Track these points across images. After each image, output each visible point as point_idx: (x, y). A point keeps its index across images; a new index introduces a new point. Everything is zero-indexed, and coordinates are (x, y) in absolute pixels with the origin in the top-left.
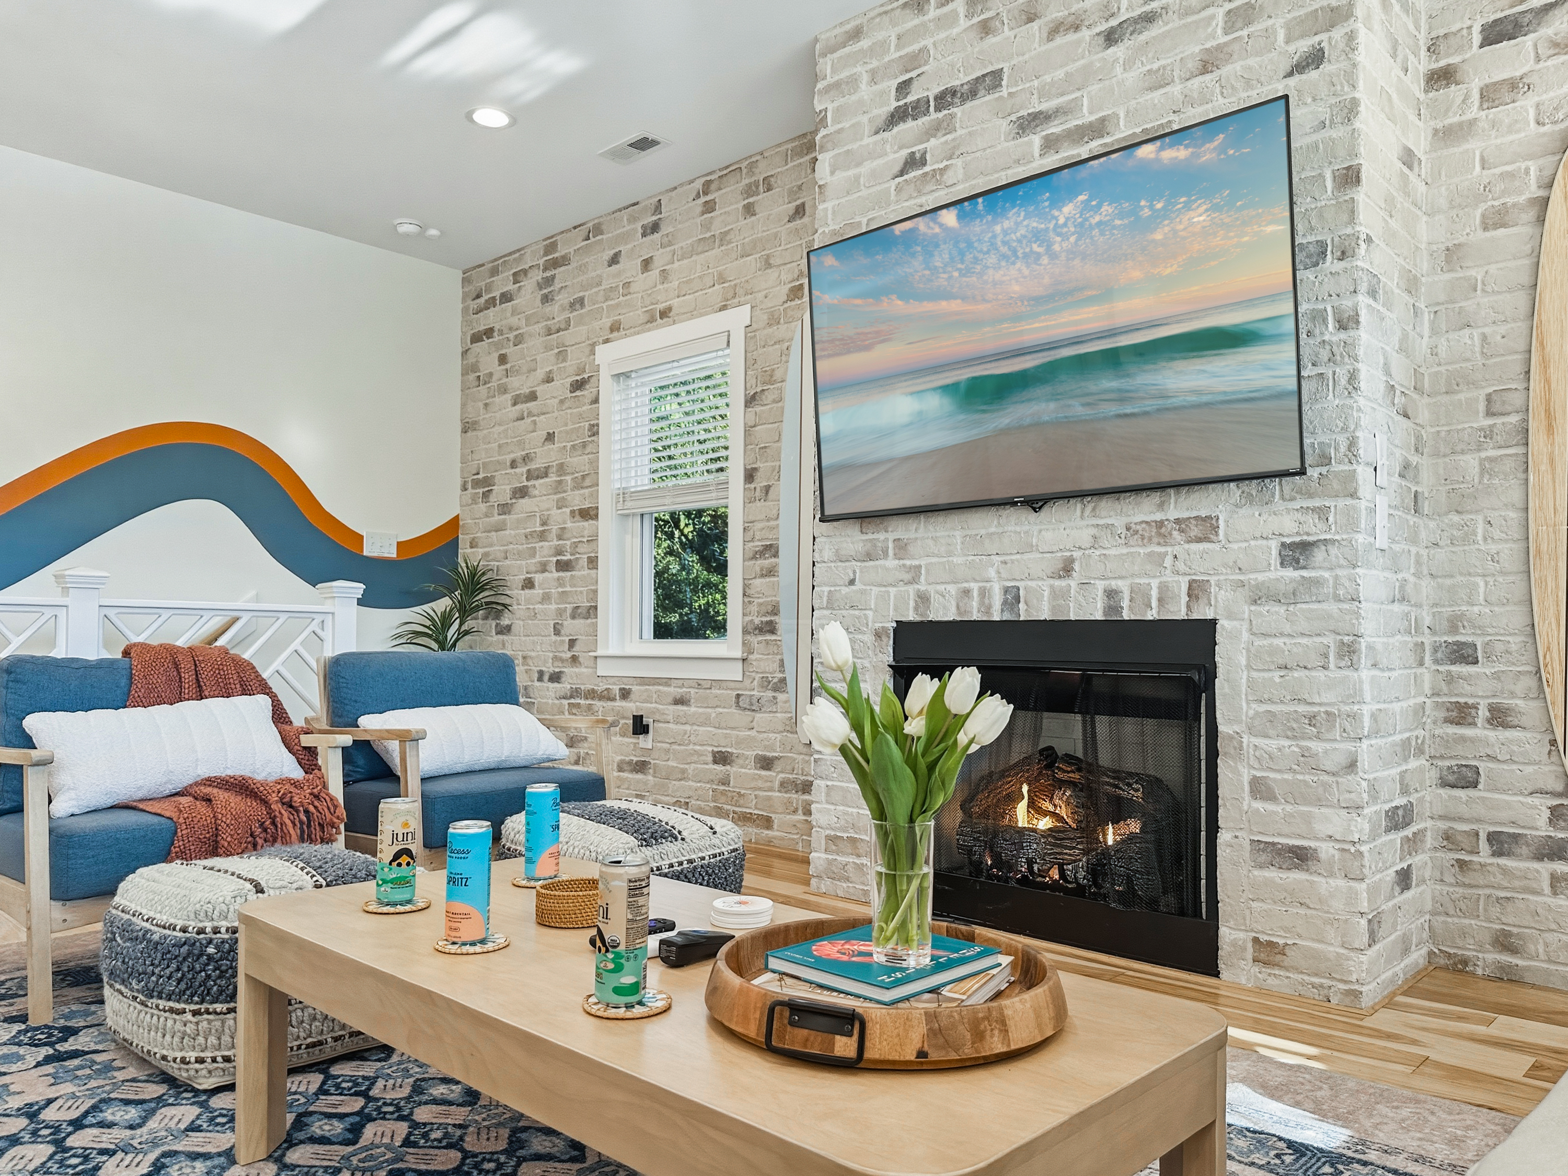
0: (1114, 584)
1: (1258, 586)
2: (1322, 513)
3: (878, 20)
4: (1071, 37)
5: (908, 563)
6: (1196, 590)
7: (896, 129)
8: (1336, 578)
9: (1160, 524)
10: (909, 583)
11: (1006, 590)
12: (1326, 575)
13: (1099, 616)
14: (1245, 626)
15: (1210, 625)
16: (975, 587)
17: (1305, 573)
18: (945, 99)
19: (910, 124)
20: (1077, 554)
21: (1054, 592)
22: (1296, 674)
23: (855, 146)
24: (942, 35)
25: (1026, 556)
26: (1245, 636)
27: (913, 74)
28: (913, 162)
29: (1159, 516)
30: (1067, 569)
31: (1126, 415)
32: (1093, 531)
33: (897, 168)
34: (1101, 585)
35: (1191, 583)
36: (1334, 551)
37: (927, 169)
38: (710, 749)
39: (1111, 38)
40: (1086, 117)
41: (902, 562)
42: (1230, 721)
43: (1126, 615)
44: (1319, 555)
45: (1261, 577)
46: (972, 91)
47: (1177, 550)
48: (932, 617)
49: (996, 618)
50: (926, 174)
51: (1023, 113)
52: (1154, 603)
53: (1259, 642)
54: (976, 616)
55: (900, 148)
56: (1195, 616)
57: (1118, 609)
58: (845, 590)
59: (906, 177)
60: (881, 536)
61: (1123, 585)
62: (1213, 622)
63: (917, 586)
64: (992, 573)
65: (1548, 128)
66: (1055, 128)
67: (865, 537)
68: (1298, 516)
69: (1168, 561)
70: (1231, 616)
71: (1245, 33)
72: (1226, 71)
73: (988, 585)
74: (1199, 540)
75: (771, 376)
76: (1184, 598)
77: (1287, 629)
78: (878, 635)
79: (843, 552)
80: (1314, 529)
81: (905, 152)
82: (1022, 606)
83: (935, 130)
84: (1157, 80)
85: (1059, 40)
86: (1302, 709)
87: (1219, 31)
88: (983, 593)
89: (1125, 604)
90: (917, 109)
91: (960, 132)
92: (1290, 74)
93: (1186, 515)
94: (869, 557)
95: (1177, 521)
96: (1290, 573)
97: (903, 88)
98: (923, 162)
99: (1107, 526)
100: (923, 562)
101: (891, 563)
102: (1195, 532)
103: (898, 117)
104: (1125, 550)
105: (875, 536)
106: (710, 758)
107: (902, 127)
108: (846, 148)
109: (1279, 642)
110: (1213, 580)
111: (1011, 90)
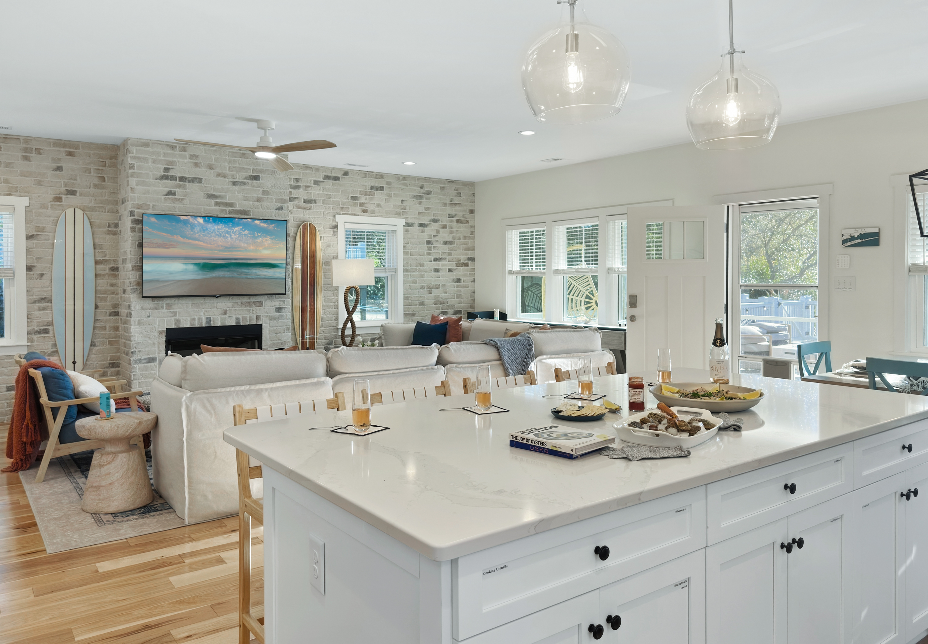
0: (238, 316)
1: (272, 316)
2: (284, 302)
3: (156, 145)
4: (222, 179)
5: (172, 311)
6: (258, 318)
7: (164, 181)
8: (286, 315)
9: (249, 302)
10: (173, 316)
11: (207, 318)
12: (284, 314)
13: (234, 324)
14: (268, 325)
15: (261, 326)
16: (196, 318)
17: (280, 314)
18: (182, 179)
19: (169, 181)
20: (228, 309)
21: (222, 319)
22: (279, 334)
23: (147, 180)
24: (181, 160)
25: (213, 309)
26: (268, 327)
27: (170, 167)
28: (170, 193)
29: (249, 301)
30: (225, 313)
31: (248, 278)
32: (233, 303)
33: (165, 193)
34: (234, 317)
35: (257, 316)
36: (286, 309)
37: (176, 197)
38: (5, 386)
39: (234, 183)
40: (227, 201)
41: (169, 311)
42: (265, 346)
43: (241, 324)
44: (283, 310)
45: (272, 314)
46: (193, 180)
47: (253, 309)
48: (181, 326)
49: (204, 326)
50: (176, 198)
51: (210, 193)
52: (248, 321)
53: (272, 328)
54: (197, 326)
55: (166, 187)
56: (258, 323)
57: (239, 322)
58: (145, 319)
59: (168, 197)
60: (161, 302)
61: (240, 317)
62: (261, 325)
63: (175, 318)
64: (202, 314)
65: (295, 222)
66: (218, 200)
67: (154, 302)
68: (279, 302)
69: (251, 311)
70: (265, 323)
71: (267, 196)
72: (262, 203)
73: (201, 317)
74: (258, 306)
75: (43, 230)
76: (255, 319)
77: (277, 325)
78: (161, 333)
79: (144, 307)
80: (282, 305)
81: (168, 189)
82: (212, 322)
83: (179, 186)
84: (246, 199)
85: (219, 178)
86: (280, 341)
87: (261, 194)
88: (199, 319)
89: (241, 321)
90: (173, 178)
91: (187, 190)
92: (276, 210)
93: (255, 301)
94: (156, 309)
95: (253, 302)
96: (278, 314)
97: (167, 170)
98: (174, 194)
99: (235, 302)
100: (177, 310)
101: (165, 310)
102: (258, 305)
103: (163, 178)
104: (241, 308)
105: (158, 302)
106: (5, 389)
107: (166, 181)
108: (143, 180)
109: (275, 328)
110: (261, 315)
111: (206, 185)
